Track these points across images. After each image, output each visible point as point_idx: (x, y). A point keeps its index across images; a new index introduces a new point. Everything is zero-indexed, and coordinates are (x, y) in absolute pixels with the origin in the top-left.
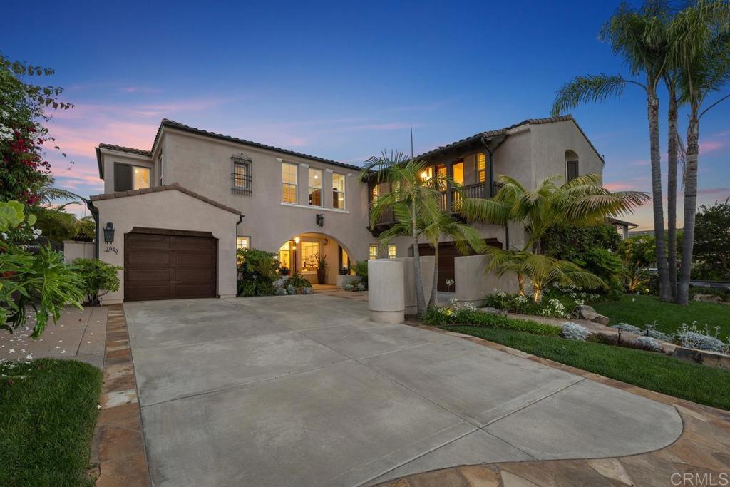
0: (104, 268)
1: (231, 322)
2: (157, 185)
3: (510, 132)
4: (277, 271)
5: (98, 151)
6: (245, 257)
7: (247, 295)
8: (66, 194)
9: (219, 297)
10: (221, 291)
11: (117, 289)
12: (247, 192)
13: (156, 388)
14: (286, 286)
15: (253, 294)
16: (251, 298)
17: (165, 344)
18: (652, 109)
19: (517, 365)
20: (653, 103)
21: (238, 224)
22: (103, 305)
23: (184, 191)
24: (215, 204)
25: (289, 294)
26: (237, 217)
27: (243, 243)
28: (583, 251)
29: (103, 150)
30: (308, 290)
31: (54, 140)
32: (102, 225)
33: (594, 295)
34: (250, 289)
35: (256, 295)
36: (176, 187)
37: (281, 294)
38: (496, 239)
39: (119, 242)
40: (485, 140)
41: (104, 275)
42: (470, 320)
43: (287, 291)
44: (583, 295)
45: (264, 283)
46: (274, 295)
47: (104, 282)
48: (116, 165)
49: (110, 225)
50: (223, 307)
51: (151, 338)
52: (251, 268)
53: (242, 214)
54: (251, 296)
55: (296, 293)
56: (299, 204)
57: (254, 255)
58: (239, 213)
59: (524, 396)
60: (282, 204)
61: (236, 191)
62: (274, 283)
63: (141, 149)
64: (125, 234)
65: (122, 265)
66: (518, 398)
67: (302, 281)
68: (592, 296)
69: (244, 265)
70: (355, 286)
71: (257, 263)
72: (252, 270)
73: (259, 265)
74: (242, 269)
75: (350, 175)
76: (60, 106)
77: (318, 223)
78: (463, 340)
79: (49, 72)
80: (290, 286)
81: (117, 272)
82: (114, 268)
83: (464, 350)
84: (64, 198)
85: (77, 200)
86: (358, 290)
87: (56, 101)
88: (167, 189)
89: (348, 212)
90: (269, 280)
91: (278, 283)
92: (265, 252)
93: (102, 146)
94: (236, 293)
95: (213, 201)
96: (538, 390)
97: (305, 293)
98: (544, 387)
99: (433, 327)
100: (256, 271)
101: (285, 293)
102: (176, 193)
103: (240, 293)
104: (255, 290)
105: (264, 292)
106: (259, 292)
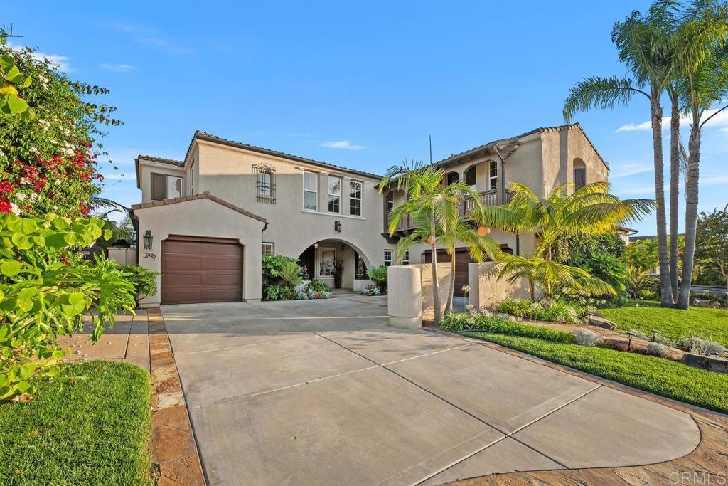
0: (143, 273)
1: (260, 326)
2: (189, 194)
3: (521, 141)
5: (137, 162)
7: (271, 299)
8: (108, 203)
9: (245, 301)
10: (247, 295)
11: (154, 293)
12: (272, 200)
13: (199, 392)
14: (306, 291)
15: (276, 298)
16: (274, 302)
17: (202, 347)
18: (655, 118)
19: (535, 372)
20: (657, 112)
21: (263, 231)
22: (143, 309)
23: (214, 199)
24: (242, 212)
25: (309, 298)
26: (262, 225)
28: (590, 257)
29: (141, 161)
30: (327, 294)
31: (107, 154)
32: (142, 232)
33: (601, 301)
34: (274, 294)
35: (279, 299)
36: (207, 195)
37: (302, 298)
38: (507, 245)
39: (157, 248)
40: (498, 148)
41: (143, 280)
42: (485, 326)
43: (308, 295)
44: (592, 301)
45: (286, 288)
46: (296, 299)
47: (143, 286)
48: (153, 175)
49: (148, 232)
50: (250, 311)
51: (189, 342)
52: (274, 273)
53: (267, 221)
54: (274, 300)
55: (316, 298)
56: (319, 210)
57: (278, 261)
58: (264, 220)
59: (545, 402)
60: (304, 211)
61: (261, 199)
62: (296, 288)
63: (174, 159)
64: (162, 241)
65: (159, 270)
66: (541, 405)
67: (322, 286)
68: (598, 302)
69: (268, 270)
70: (371, 291)
71: (280, 269)
72: (275, 275)
73: (282, 270)
74: (266, 274)
75: (366, 182)
76: (111, 122)
77: (336, 229)
78: (481, 346)
79: (104, 91)
80: (310, 290)
81: (155, 277)
82: (153, 274)
83: (483, 356)
84: (107, 207)
85: (118, 208)
86: (374, 294)
87: (108, 118)
88: (198, 197)
89: (364, 219)
90: (290, 285)
91: (300, 288)
92: (288, 258)
93: (140, 157)
94: (260, 297)
95: (240, 209)
96: (558, 397)
97: (324, 297)
98: (563, 394)
99: (449, 333)
100: (279, 276)
101: (307, 297)
102: (207, 201)
103: (265, 297)
104: (279, 295)
105: (287, 296)
106: (281, 296)
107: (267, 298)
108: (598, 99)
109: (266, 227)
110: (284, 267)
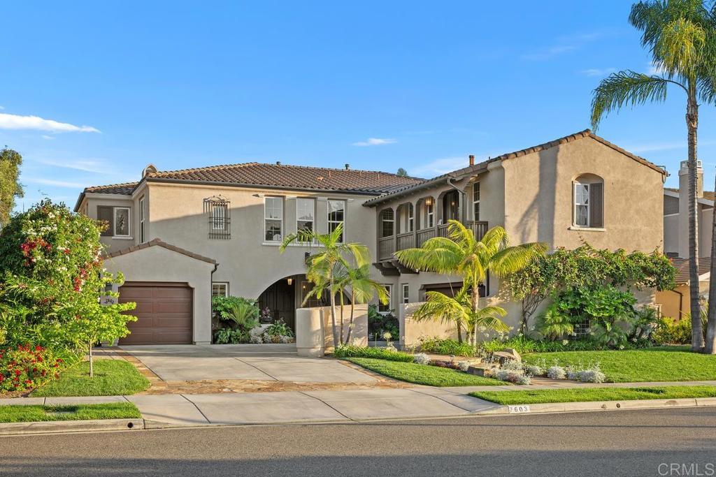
7: (221, 343)
9: (195, 344)
10: (196, 338)
12: (225, 236)
14: (263, 335)
15: (227, 341)
16: (225, 345)
21: (213, 272)
24: (191, 256)
25: (264, 342)
26: (212, 266)
29: (88, 195)
34: (224, 337)
35: (230, 342)
36: (157, 243)
43: (263, 339)
45: (238, 331)
46: (248, 343)
48: (100, 207)
52: (225, 315)
53: (217, 263)
54: (225, 343)
57: (229, 303)
58: (214, 261)
60: (264, 244)
61: (213, 236)
62: (250, 332)
64: (119, 287)
67: (282, 330)
71: (231, 311)
72: (226, 318)
73: (233, 313)
75: (350, 200)
80: (267, 334)
88: (148, 245)
90: (244, 329)
91: (255, 331)
92: (242, 298)
93: (87, 190)
94: (211, 340)
95: (189, 253)
97: (281, 342)
100: (230, 319)
101: (261, 341)
102: (157, 249)
103: (215, 340)
104: (230, 338)
105: (238, 340)
106: (232, 339)
107: (219, 340)
109: (215, 269)
110: (235, 309)
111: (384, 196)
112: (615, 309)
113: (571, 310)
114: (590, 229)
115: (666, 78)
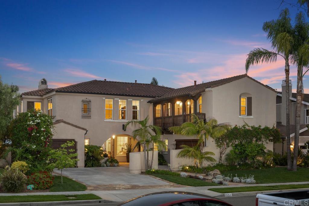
4: (102, 155)
6: (88, 149)
9: (78, 167)
10: (78, 164)
12: (89, 117)
14: (106, 163)
15: (91, 166)
16: (90, 168)
21: (85, 134)
23: (65, 122)
24: (76, 127)
25: (107, 166)
27: (87, 142)
30: (116, 164)
34: (90, 164)
35: (92, 166)
36: (62, 121)
37: (104, 166)
43: (106, 165)
45: (96, 161)
46: (100, 167)
48: (28, 102)
52: (90, 154)
53: (87, 130)
54: (90, 167)
55: (110, 166)
56: (114, 120)
57: (92, 148)
58: (85, 130)
60: (105, 121)
61: (84, 117)
62: (100, 161)
67: (114, 160)
69: (88, 153)
71: (93, 152)
72: (91, 155)
73: (93, 153)
74: (87, 154)
75: (142, 100)
77: (123, 129)
80: (108, 163)
88: (59, 122)
90: (98, 160)
91: (102, 161)
92: (96, 146)
94: (84, 166)
97: (114, 166)
100: (93, 156)
101: (105, 166)
102: (62, 124)
103: (86, 166)
104: (92, 164)
105: (96, 165)
106: (93, 165)
107: (87, 166)
108: (264, 56)
109: (86, 133)
110: (95, 151)
111: (157, 98)
112: (257, 152)
113: (240, 152)
114: (247, 117)
115: (277, 53)
